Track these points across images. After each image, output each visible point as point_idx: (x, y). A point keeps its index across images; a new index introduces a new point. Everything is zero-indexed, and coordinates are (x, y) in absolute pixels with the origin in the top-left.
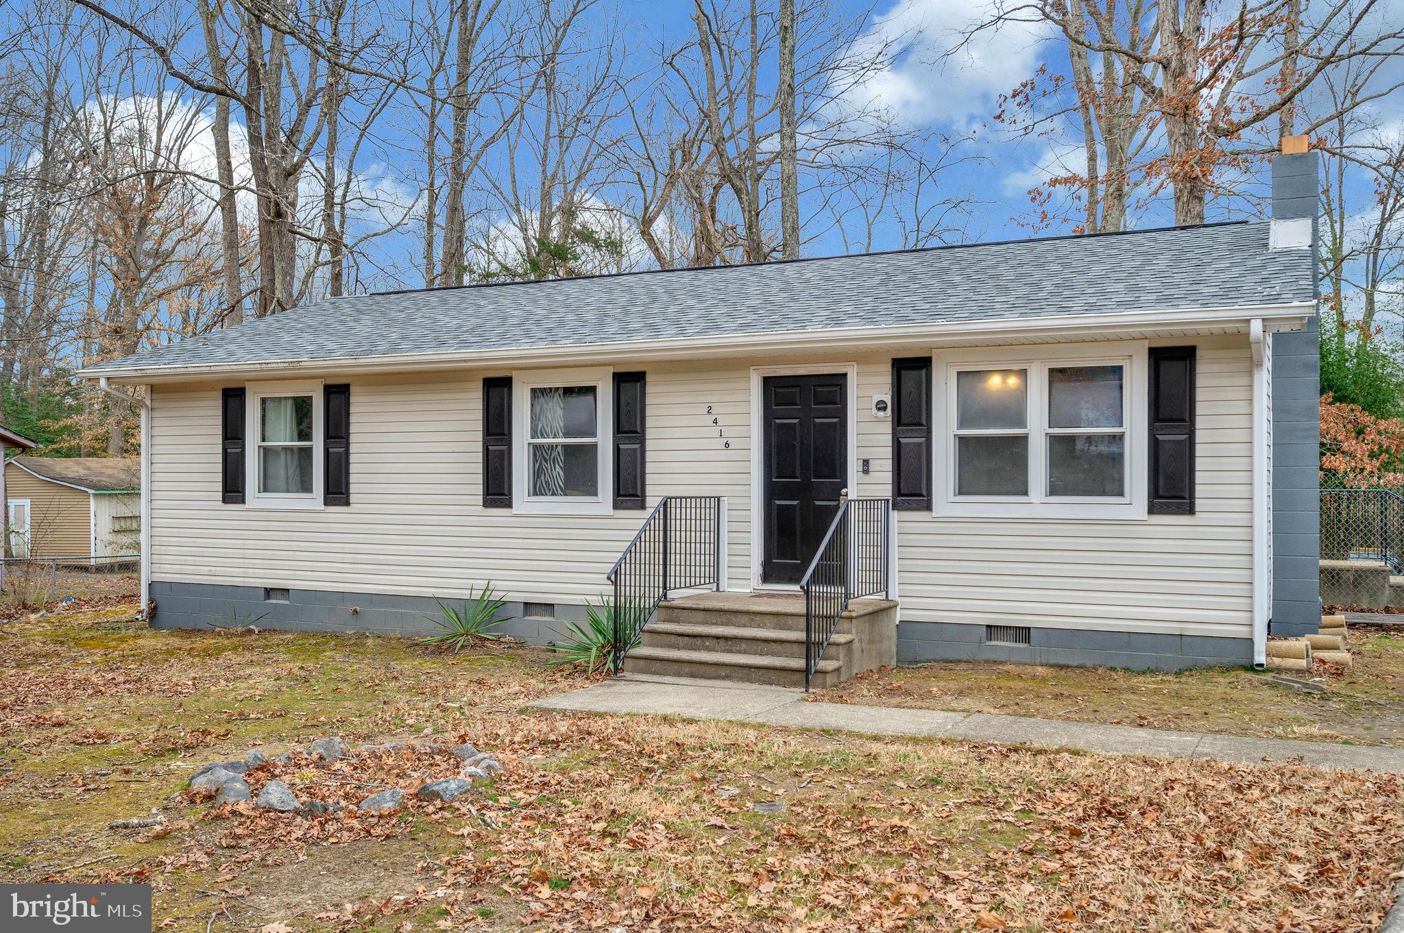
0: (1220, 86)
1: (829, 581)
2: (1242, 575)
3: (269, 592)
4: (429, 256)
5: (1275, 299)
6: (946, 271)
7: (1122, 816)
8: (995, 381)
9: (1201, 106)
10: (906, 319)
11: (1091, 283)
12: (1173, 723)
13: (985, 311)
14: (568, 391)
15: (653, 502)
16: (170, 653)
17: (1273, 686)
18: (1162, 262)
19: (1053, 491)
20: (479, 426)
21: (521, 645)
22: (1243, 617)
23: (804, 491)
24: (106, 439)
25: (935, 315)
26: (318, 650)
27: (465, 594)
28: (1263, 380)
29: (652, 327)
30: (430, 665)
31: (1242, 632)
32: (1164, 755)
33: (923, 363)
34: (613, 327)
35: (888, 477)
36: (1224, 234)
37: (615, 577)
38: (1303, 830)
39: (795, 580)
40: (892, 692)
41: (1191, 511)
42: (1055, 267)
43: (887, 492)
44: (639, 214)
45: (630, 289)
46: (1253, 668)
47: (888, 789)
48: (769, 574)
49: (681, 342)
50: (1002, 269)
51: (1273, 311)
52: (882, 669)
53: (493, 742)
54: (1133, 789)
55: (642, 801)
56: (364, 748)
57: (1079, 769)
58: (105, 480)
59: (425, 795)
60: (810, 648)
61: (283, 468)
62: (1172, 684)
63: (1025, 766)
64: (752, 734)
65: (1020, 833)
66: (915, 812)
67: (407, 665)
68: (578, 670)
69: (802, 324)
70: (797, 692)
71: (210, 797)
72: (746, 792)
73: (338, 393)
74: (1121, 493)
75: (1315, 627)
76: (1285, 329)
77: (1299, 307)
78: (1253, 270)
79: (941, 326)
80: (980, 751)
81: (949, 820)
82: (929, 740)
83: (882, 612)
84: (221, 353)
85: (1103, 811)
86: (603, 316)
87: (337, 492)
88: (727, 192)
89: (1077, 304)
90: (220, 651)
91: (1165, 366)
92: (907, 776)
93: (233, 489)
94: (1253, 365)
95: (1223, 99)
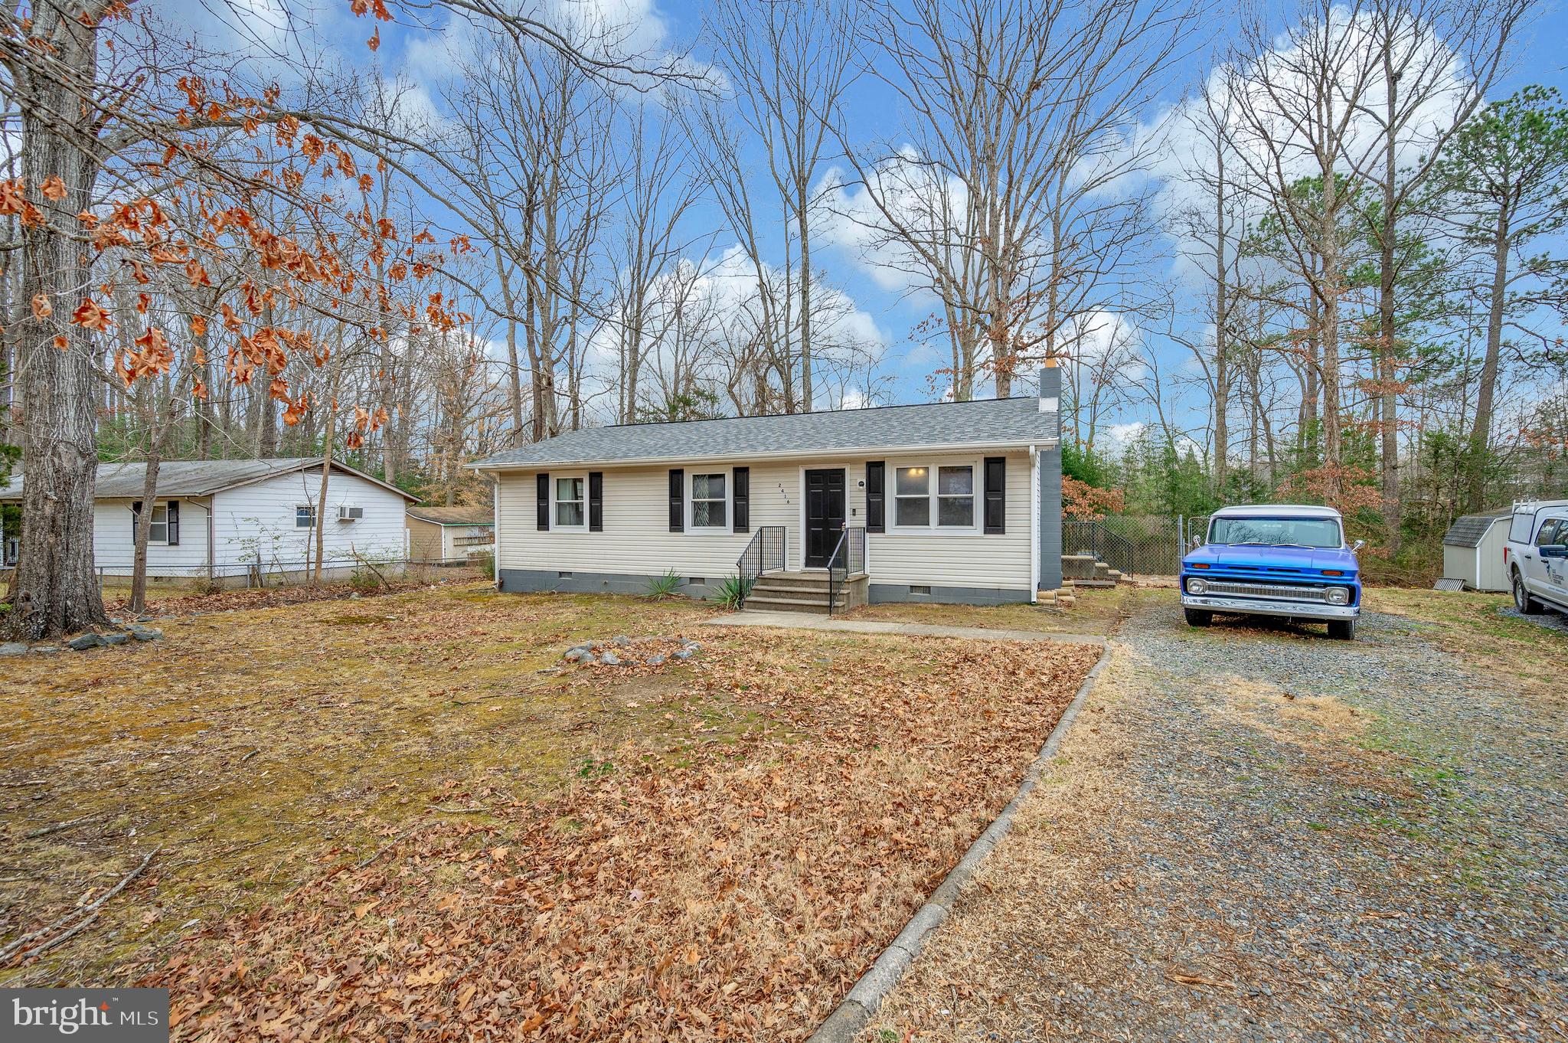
0: (1017, 326)
1: (839, 566)
2: (1026, 561)
3: (561, 574)
4: (622, 404)
5: (1040, 436)
6: (889, 419)
7: (974, 661)
8: (913, 472)
9: (1009, 336)
10: (872, 444)
11: (958, 427)
12: (996, 626)
13: (910, 440)
14: (711, 477)
15: (754, 528)
16: (517, 603)
17: (1039, 611)
18: (990, 417)
19: (941, 523)
20: (667, 493)
21: (689, 598)
22: (1026, 580)
23: (826, 524)
24: (444, 497)
25: (887, 442)
26: (590, 601)
27: (661, 574)
28: (1036, 473)
29: (752, 446)
30: (647, 607)
31: (1025, 587)
32: (991, 638)
33: (881, 464)
34: (733, 446)
35: (865, 517)
36: (1018, 404)
37: (740, 564)
38: (1048, 664)
39: (825, 566)
40: (869, 615)
41: (1003, 532)
42: (941, 419)
43: (864, 524)
44: (727, 381)
45: (737, 426)
46: (1030, 604)
47: (874, 653)
48: (809, 562)
49: (767, 454)
50: (916, 419)
51: (1039, 442)
52: (863, 606)
53: (693, 637)
54: (978, 651)
55: (770, 658)
56: (637, 640)
57: (955, 644)
58: (449, 519)
59: (674, 657)
60: (831, 596)
61: (569, 513)
62: (995, 611)
63: (932, 643)
64: (810, 633)
65: (932, 668)
66: (887, 661)
67: (636, 607)
68: (721, 608)
69: (824, 446)
70: (827, 616)
71: (576, 661)
72: (812, 655)
73: (596, 477)
74: (971, 524)
75: (1060, 586)
76: (1045, 449)
77: (1052, 440)
78: (1032, 422)
79: (889, 447)
80: (912, 638)
81: (901, 663)
82: (889, 634)
83: (862, 580)
84: (536, 457)
85: (966, 659)
86: (727, 440)
87: (596, 524)
88: (773, 370)
89: (952, 437)
90: (541, 603)
91: (991, 466)
92: (882, 648)
93: (543, 523)
94: (1031, 466)
95: (1019, 332)
